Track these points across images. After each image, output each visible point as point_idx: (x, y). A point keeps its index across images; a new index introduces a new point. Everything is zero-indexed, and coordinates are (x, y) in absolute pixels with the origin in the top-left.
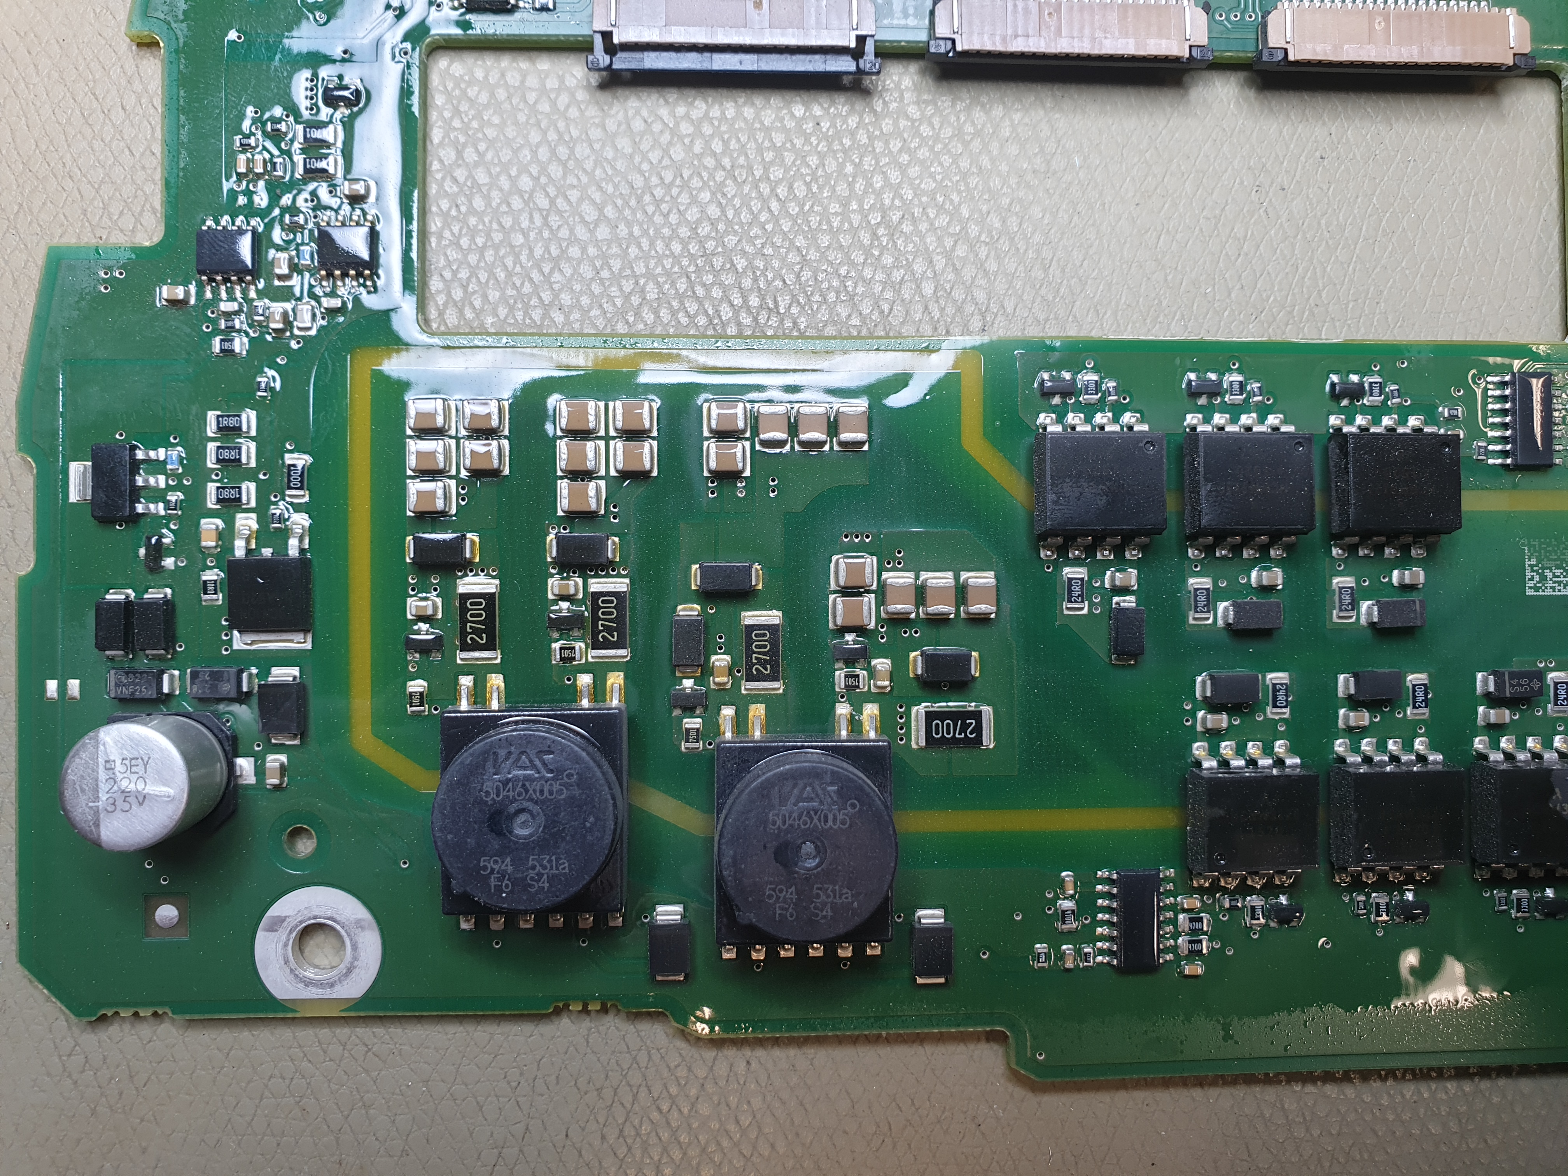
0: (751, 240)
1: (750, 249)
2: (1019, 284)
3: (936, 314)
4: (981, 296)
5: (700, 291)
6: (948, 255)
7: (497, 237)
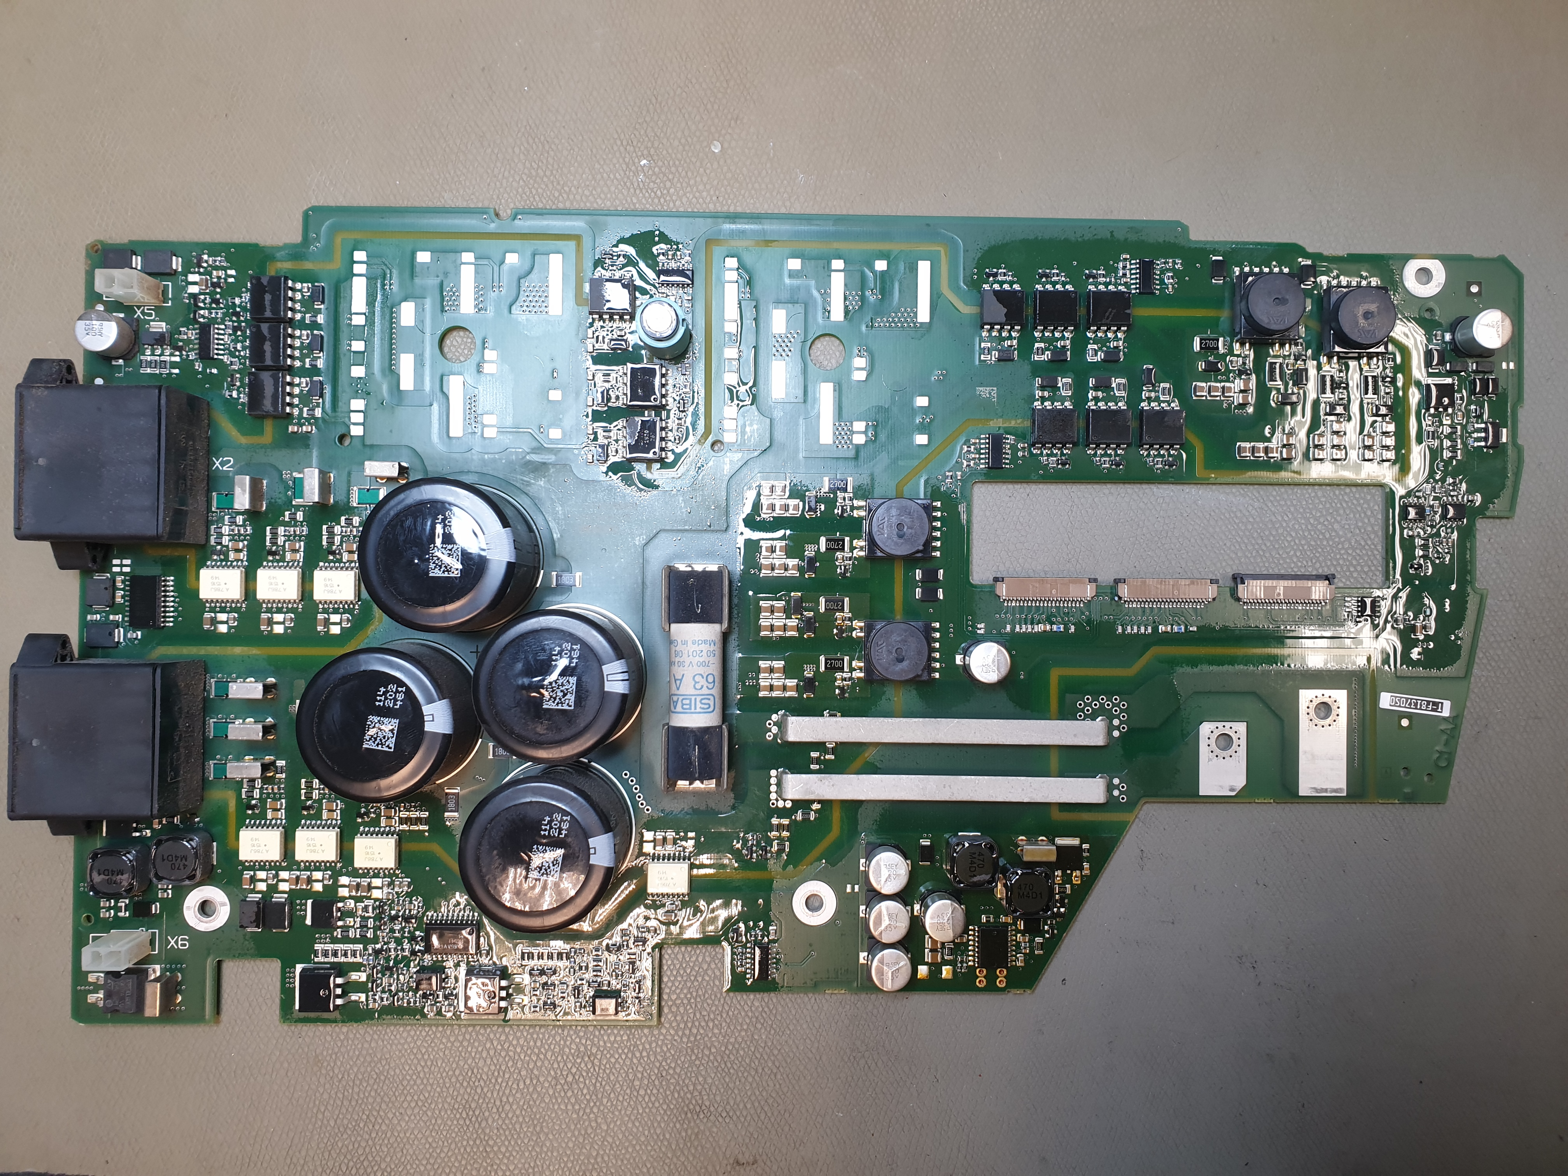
0: (426, 1042)
1: (426, 1045)
2: (525, 1049)
3: (495, 1062)
4: (511, 1054)
5: (409, 1062)
6: (498, 1039)
7: (336, 1050)
